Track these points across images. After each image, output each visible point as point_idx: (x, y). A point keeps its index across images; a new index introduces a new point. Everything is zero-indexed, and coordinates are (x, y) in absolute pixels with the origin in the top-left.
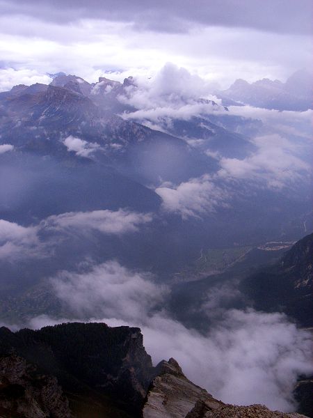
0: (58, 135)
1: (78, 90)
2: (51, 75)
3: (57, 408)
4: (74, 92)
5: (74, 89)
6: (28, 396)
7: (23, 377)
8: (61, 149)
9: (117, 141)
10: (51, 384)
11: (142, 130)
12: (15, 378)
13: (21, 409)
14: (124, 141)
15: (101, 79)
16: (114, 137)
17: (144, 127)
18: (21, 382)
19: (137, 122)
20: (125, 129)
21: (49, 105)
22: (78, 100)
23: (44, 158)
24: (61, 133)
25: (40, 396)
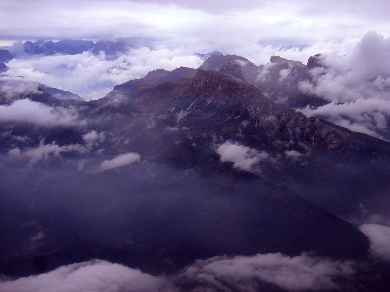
0: (209, 139)
1: (240, 75)
2: (201, 55)
4: (233, 78)
5: (234, 74)
8: (212, 159)
9: (295, 147)
11: (334, 132)
14: (306, 148)
15: (273, 59)
16: (291, 142)
17: (339, 127)
19: (328, 120)
20: (307, 130)
21: (197, 96)
22: (238, 89)
23: (187, 172)
24: (214, 137)
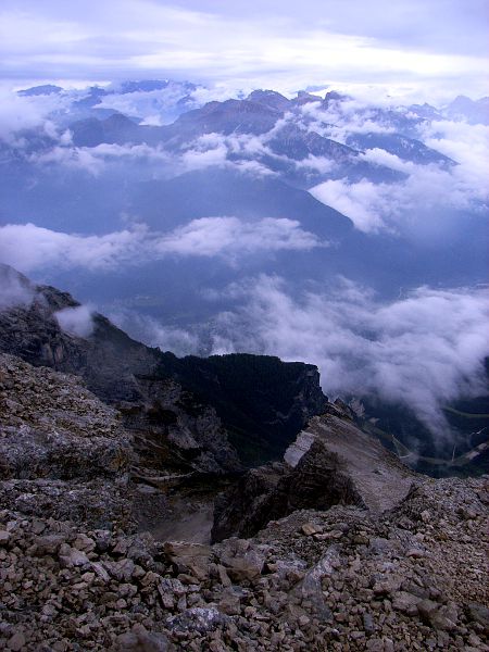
3: (213, 439)
6: (180, 424)
7: (177, 404)
10: (208, 415)
12: (167, 404)
13: (172, 436)
18: (174, 409)
21: (241, 121)
22: (273, 116)
25: (195, 425)
